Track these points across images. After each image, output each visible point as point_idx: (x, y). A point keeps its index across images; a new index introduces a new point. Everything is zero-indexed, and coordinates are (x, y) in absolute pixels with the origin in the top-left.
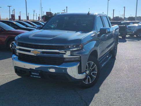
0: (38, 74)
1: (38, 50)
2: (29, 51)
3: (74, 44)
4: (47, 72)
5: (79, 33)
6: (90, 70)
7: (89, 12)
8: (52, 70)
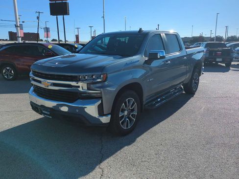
0: (49, 113)
1: (48, 81)
2: (40, 82)
3: (93, 74)
4: (58, 111)
5: (111, 58)
6: (129, 109)
7: (141, 29)
8: (65, 109)
